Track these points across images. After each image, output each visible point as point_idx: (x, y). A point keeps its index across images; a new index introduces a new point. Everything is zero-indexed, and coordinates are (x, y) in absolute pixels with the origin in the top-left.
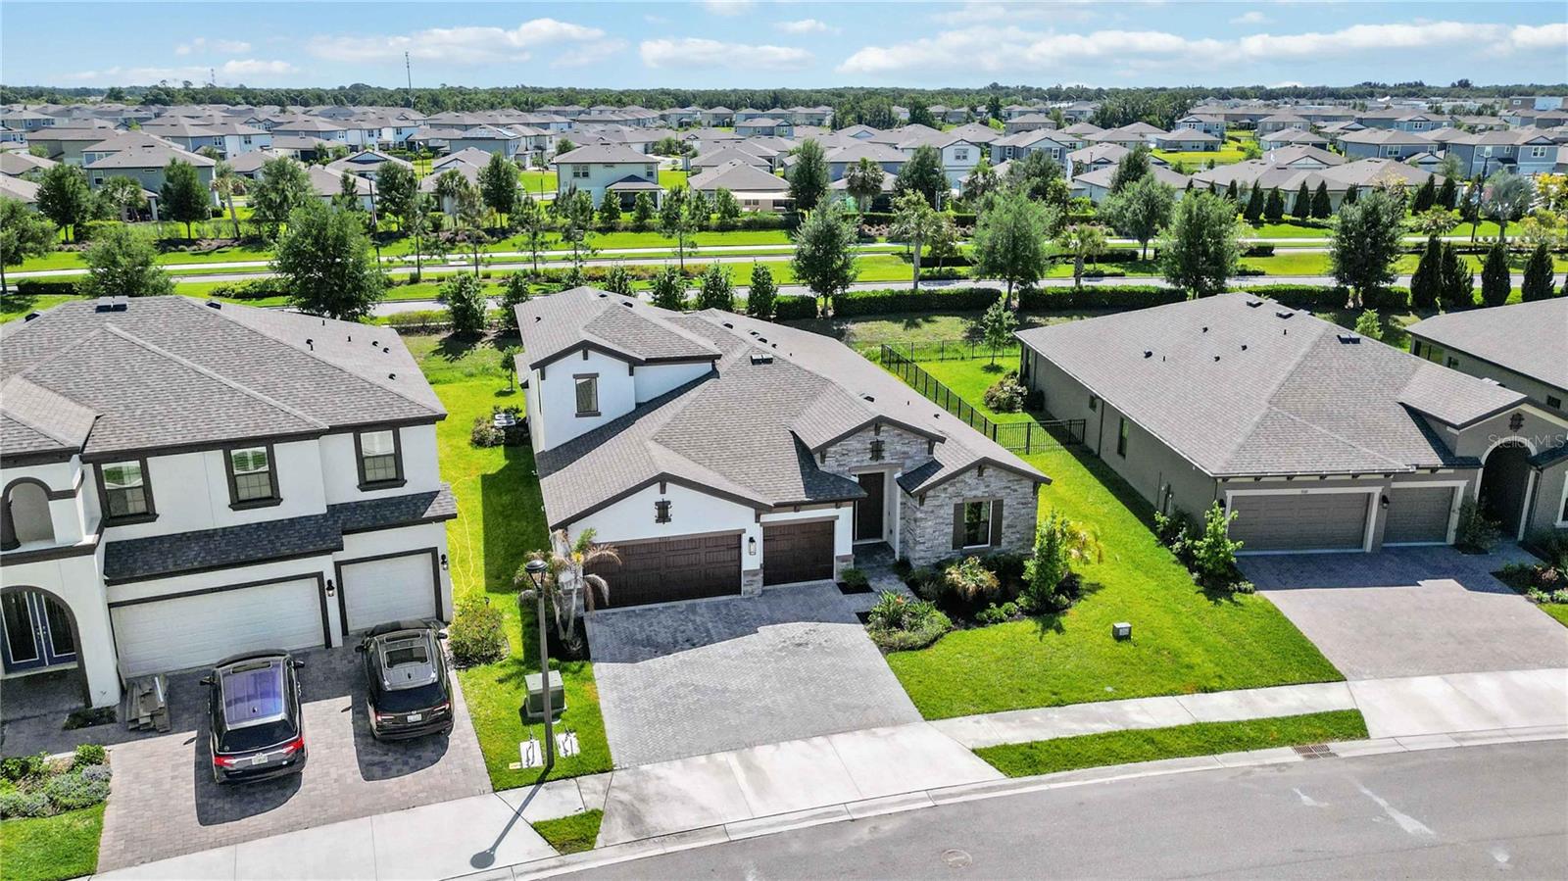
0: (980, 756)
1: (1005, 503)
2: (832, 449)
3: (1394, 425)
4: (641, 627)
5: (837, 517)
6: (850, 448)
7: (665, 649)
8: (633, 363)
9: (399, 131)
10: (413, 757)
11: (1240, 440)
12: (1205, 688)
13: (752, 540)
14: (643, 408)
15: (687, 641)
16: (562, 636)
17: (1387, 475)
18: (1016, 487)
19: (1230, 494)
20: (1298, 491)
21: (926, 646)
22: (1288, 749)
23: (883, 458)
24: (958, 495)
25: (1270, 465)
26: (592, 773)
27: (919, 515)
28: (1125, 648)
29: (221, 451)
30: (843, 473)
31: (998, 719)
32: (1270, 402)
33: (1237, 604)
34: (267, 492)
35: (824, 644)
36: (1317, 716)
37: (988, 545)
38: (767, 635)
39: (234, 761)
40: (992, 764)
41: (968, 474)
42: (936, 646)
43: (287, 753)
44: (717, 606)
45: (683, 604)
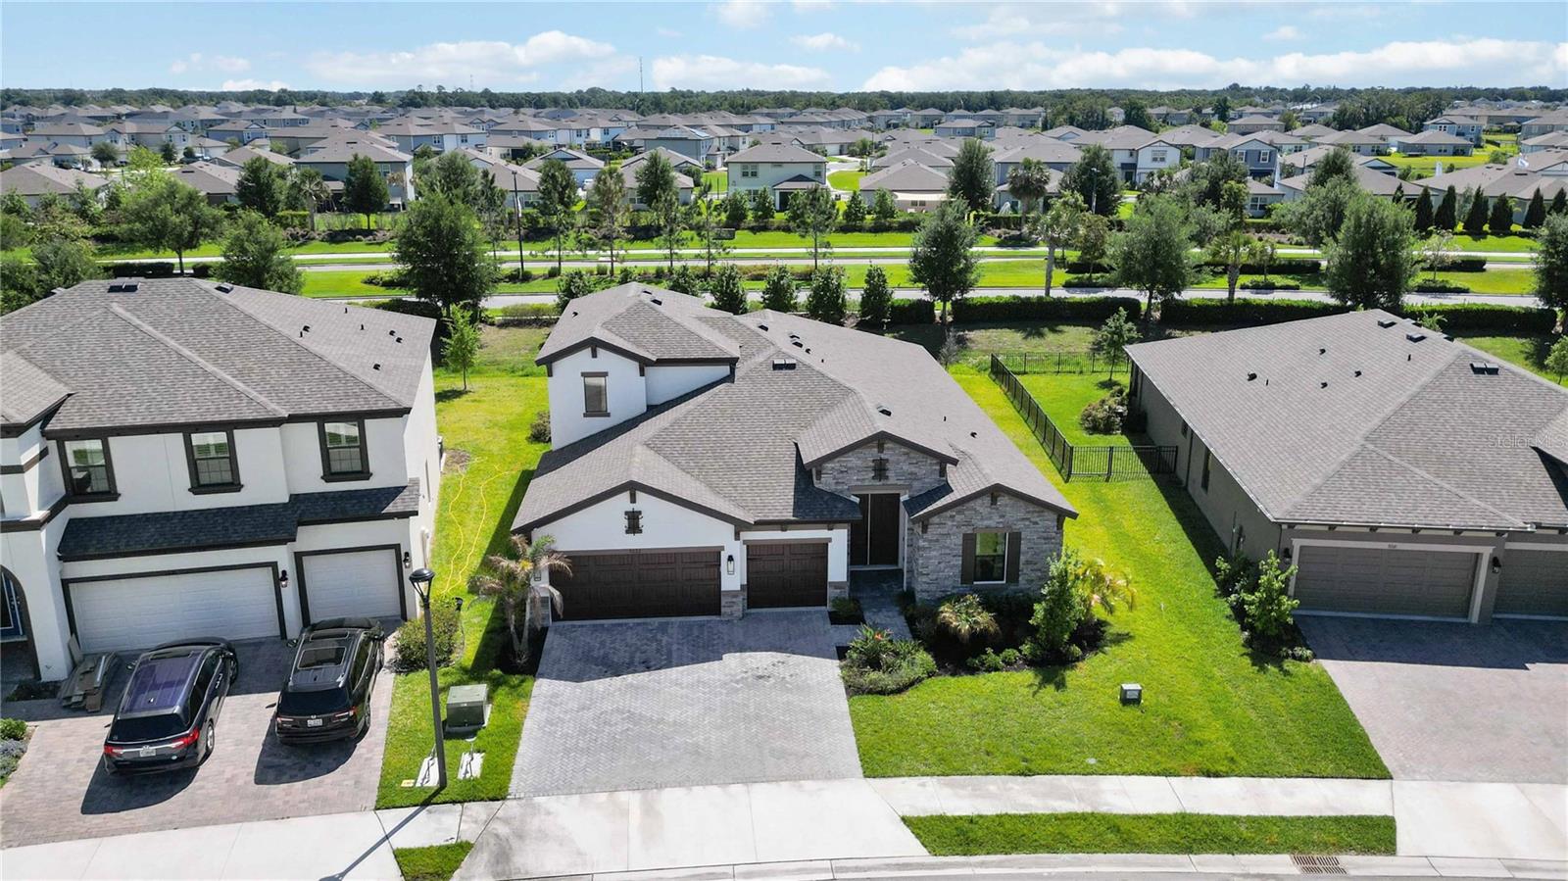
0: (908, 826)
1: (1023, 536)
2: (829, 465)
3: (1521, 473)
4: (603, 644)
5: (830, 540)
6: (849, 465)
7: (615, 670)
8: (644, 364)
9: (606, 131)
11: (1318, 481)
12: (1208, 771)
13: (731, 558)
15: (643, 663)
16: (516, 646)
17: (1499, 533)
18: (1037, 519)
19: (1297, 544)
20: (1384, 546)
21: (899, 690)
22: (1286, 858)
23: (887, 478)
24: (968, 524)
25: (1349, 513)
26: (482, 800)
27: (921, 543)
28: (1131, 712)
29: (181, 434)
30: (841, 492)
31: (947, 785)
32: (1367, 439)
33: (1287, 673)
34: (227, 477)
35: (788, 679)
36: (1337, 820)
37: (1004, 582)
38: (733, 662)
39: (122, 751)
40: (918, 836)
41: (979, 501)
42: (910, 692)
43: (177, 747)
44: (690, 627)
45: (656, 621)
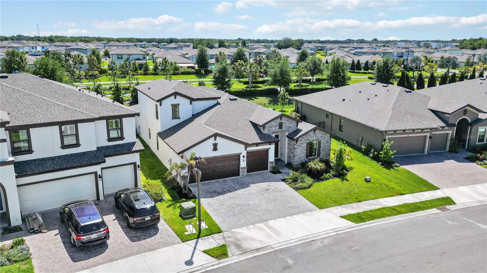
0: (344, 218)
1: (321, 142)
2: (267, 125)
3: (429, 115)
4: (210, 188)
5: (270, 148)
6: (272, 125)
8: (192, 100)
10: (147, 233)
11: (388, 120)
12: (401, 194)
13: (244, 156)
14: (195, 116)
16: (184, 192)
17: (431, 129)
18: (325, 137)
19: (387, 137)
20: (406, 136)
21: (309, 187)
22: (435, 209)
23: (283, 128)
24: (308, 139)
25: (399, 127)
26: (216, 233)
27: (296, 146)
29: (58, 126)
30: (270, 134)
32: (392, 110)
33: (396, 170)
34: (74, 142)
35: (275, 189)
36: (438, 199)
37: (317, 156)
39: (84, 237)
40: (348, 220)
41: (311, 132)
43: (104, 234)
44: (233, 180)
45: (221, 180)
